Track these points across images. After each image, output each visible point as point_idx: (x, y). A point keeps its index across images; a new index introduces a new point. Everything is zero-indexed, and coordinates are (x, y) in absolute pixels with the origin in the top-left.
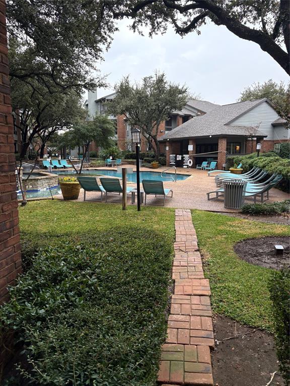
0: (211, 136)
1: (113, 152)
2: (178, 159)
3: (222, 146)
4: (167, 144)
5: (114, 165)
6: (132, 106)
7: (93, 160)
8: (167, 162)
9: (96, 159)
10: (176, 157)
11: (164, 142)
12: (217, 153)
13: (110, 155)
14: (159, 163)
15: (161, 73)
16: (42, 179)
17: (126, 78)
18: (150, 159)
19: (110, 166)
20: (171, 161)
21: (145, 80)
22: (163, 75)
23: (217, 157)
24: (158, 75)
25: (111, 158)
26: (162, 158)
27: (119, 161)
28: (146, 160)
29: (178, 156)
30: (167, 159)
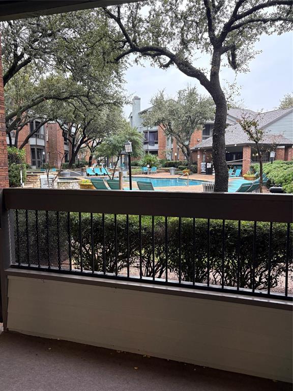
0: (236, 145)
1: (150, 161)
2: (208, 167)
3: (247, 154)
4: (199, 152)
5: (150, 173)
6: (163, 118)
7: (135, 168)
8: (198, 169)
9: (137, 167)
10: (206, 165)
11: (195, 151)
12: (242, 161)
13: (148, 164)
14: (191, 171)
15: (193, 87)
16: (73, 182)
17: (161, 92)
18: (183, 167)
19: (146, 173)
20: (202, 169)
21: (179, 93)
22: (195, 88)
23: (242, 165)
24: (189, 88)
25: (148, 166)
26: (193, 166)
27: (154, 169)
28: (180, 168)
29: (208, 164)
30: (198, 166)
